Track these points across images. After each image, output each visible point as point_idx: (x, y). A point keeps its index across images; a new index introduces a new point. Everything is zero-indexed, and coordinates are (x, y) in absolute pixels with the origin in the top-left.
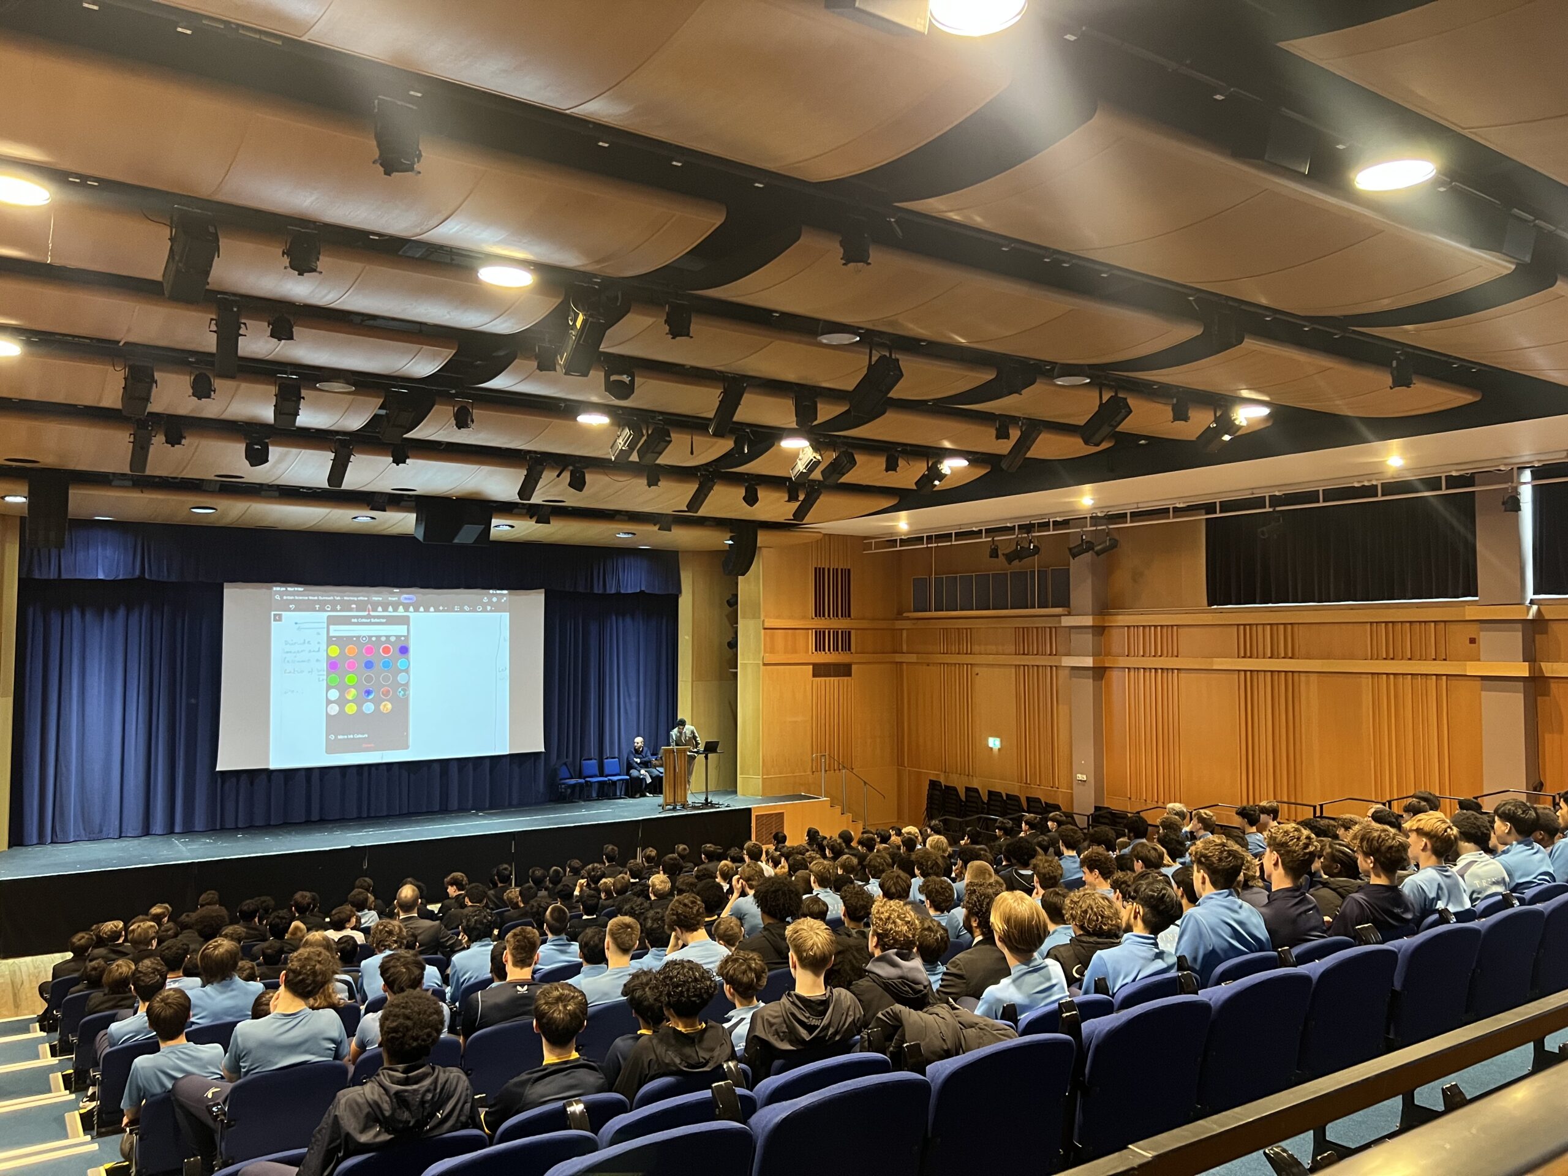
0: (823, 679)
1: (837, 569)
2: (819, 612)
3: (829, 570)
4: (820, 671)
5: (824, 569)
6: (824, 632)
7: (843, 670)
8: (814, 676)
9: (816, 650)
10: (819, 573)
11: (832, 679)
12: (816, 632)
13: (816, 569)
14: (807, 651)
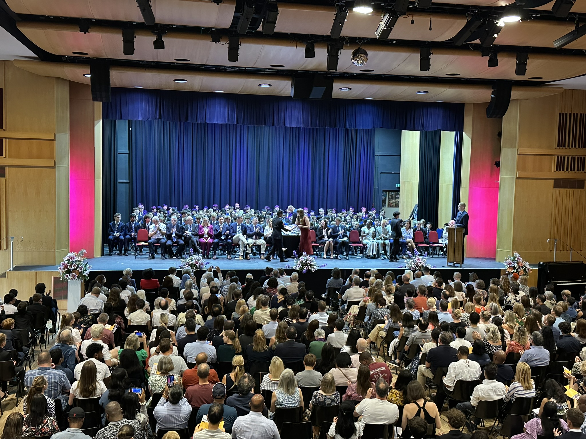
0: (561, 189)
1: (577, 114)
2: (561, 144)
3: (570, 114)
4: (559, 184)
5: (566, 114)
6: (564, 158)
7: (578, 184)
8: (554, 188)
9: (557, 170)
10: (563, 117)
11: (568, 189)
12: (558, 158)
13: (560, 114)
14: (550, 171)
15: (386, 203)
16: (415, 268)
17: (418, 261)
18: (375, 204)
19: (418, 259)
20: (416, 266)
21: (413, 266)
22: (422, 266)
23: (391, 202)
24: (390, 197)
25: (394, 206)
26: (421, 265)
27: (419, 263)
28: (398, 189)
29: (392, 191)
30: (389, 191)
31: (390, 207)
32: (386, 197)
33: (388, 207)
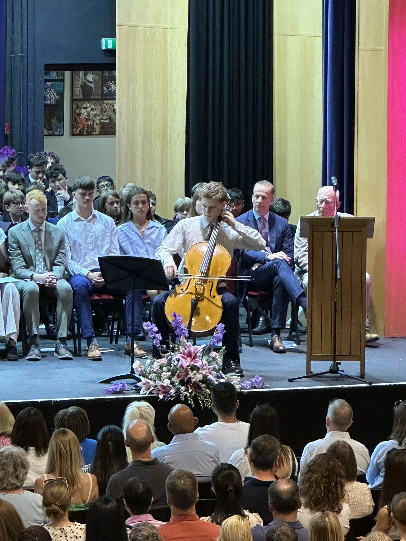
15: (61, 120)
16: (178, 391)
17: (186, 363)
18: (17, 123)
19: (189, 355)
20: (182, 383)
21: (167, 382)
22: (205, 380)
23: (84, 113)
24: (78, 91)
25: (98, 128)
26: (200, 377)
27: (194, 368)
28: (107, 60)
29: (87, 67)
30: (74, 68)
31: (81, 134)
32: (61, 94)
33: (73, 134)
